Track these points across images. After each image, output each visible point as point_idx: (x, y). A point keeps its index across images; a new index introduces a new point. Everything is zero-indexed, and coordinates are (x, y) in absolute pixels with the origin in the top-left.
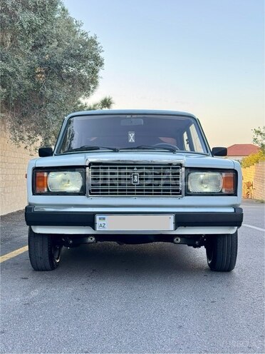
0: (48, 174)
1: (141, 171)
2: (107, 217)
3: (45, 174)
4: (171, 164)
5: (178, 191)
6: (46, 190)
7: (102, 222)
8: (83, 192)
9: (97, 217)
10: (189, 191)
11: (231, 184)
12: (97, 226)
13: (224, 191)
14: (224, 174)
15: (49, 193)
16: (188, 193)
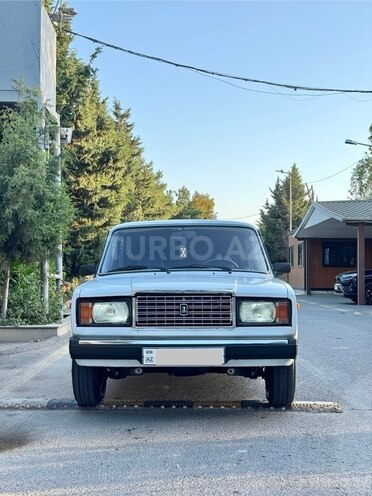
0: (93, 305)
1: (189, 301)
2: (154, 350)
3: (90, 305)
4: (221, 294)
5: (229, 322)
6: (91, 321)
7: (149, 355)
8: (129, 324)
9: (145, 350)
10: (240, 321)
11: (284, 313)
12: (144, 360)
13: (278, 321)
14: (277, 304)
15: (94, 325)
16: (239, 323)
